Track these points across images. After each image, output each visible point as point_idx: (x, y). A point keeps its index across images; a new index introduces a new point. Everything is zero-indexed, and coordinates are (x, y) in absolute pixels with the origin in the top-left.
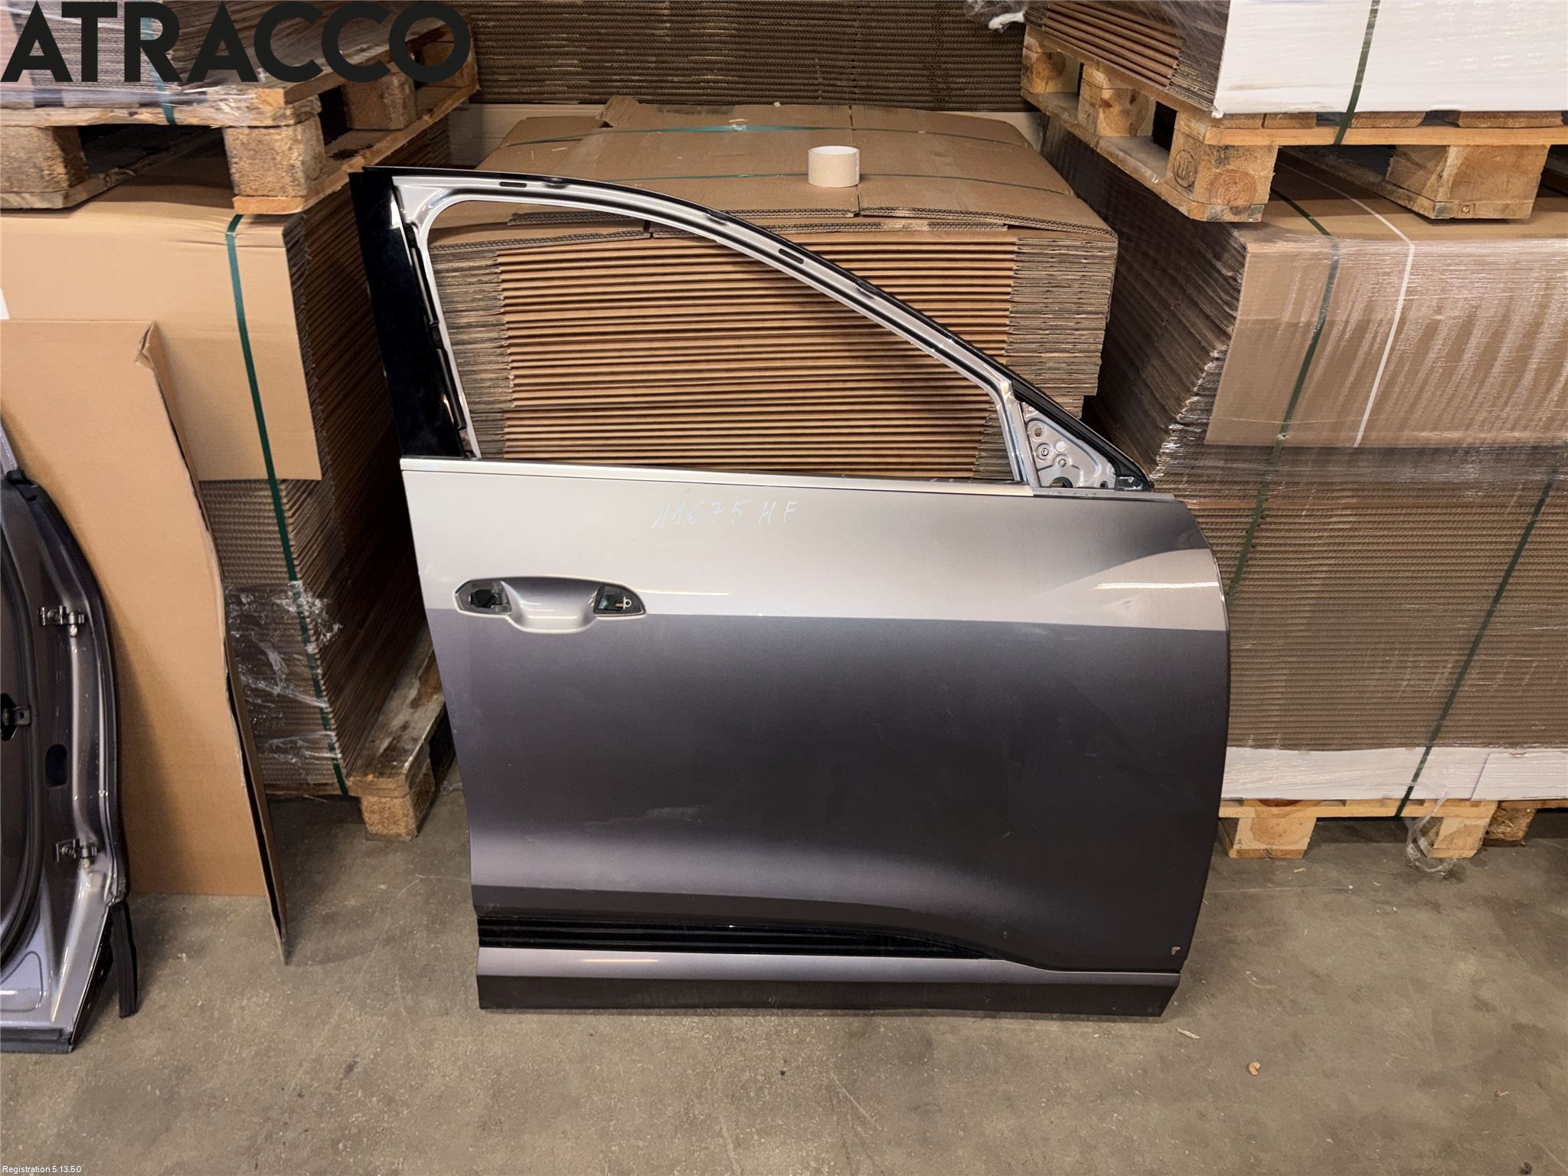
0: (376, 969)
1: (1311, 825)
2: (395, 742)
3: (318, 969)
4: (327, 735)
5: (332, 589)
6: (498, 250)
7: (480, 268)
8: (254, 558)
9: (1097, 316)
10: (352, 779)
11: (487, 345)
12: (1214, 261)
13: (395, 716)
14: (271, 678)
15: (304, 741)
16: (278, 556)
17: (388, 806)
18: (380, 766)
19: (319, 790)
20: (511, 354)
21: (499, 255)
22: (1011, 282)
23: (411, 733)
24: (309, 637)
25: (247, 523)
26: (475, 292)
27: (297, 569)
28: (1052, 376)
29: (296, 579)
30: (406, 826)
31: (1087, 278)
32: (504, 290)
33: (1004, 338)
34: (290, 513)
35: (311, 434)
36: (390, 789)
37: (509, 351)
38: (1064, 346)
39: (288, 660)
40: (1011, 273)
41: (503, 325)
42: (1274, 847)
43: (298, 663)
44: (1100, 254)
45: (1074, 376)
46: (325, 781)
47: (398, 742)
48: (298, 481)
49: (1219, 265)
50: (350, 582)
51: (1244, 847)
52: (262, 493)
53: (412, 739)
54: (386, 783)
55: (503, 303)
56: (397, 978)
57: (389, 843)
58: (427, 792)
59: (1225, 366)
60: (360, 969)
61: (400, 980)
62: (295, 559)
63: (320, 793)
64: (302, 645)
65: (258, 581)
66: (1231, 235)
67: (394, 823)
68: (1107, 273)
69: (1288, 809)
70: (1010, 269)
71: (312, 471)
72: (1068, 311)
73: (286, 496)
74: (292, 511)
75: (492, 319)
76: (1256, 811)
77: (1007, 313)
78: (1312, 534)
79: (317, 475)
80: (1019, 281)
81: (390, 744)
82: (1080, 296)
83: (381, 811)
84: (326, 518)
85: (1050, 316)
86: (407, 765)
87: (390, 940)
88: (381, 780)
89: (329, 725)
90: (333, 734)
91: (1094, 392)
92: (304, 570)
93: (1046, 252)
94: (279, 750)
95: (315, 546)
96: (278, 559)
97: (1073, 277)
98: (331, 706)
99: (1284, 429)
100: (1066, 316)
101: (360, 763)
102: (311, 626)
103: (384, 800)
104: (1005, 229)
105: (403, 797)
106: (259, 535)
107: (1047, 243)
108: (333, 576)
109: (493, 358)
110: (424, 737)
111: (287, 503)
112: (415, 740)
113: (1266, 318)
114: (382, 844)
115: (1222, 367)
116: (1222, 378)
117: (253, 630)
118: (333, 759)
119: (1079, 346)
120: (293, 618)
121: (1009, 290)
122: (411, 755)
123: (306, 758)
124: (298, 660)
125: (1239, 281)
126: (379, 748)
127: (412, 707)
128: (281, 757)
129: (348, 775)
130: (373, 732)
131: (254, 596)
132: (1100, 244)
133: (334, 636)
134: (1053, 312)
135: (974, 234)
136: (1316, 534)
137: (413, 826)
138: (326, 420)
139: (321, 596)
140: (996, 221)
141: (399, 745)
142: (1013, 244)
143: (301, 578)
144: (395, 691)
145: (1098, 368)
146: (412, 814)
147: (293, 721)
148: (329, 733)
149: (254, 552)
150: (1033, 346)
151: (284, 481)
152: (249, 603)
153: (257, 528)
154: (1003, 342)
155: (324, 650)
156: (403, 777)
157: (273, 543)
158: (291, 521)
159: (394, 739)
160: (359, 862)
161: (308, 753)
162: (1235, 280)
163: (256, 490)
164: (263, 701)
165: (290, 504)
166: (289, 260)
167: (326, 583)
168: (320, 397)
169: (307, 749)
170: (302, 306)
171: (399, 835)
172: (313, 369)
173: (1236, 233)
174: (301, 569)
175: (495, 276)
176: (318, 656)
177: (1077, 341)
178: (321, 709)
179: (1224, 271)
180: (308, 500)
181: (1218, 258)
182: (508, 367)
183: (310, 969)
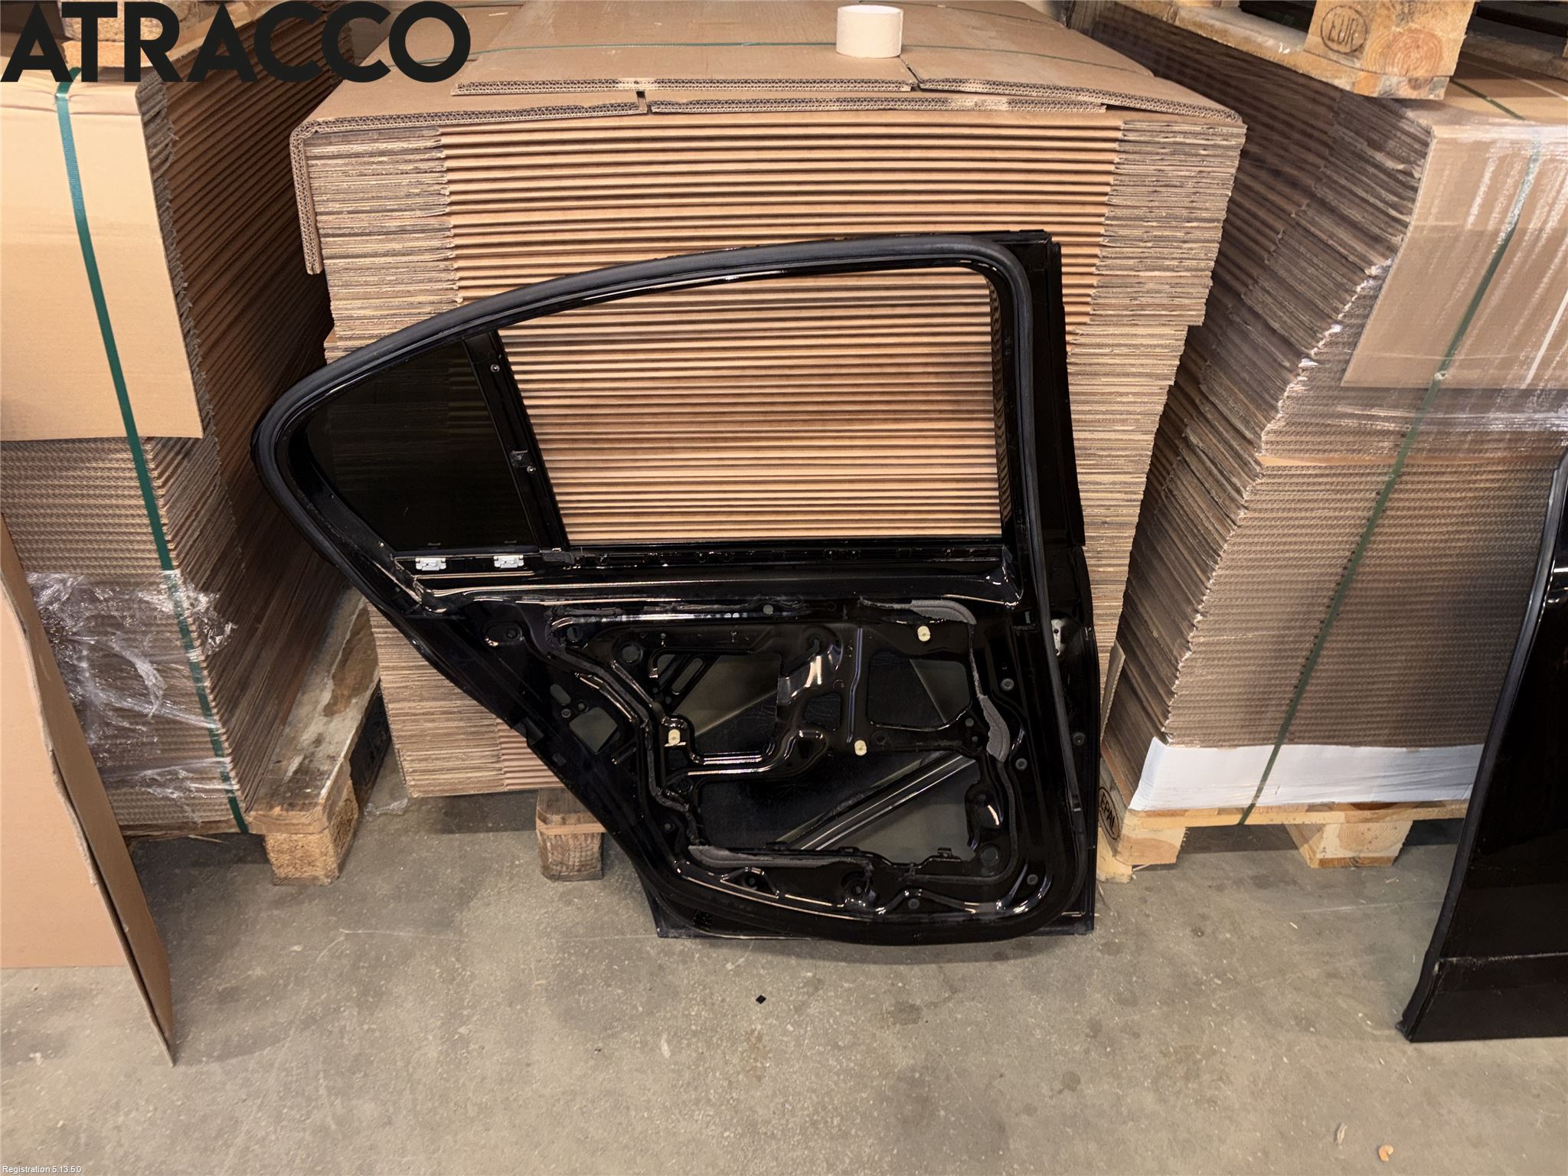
0: (293, 1064)
1: (1405, 828)
2: (307, 761)
3: (215, 1067)
4: (218, 762)
5: (221, 577)
6: (440, 126)
7: (417, 150)
8: (111, 542)
9: (1211, 225)
10: (253, 813)
11: (427, 257)
12: (1370, 152)
13: (306, 727)
14: (144, 694)
15: (188, 771)
16: (145, 538)
17: (300, 844)
18: (289, 794)
19: (211, 828)
20: (458, 269)
21: (443, 134)
22: (1110, 179)
23: (326, 749)
24: (191, 641)
25: (100, 496)
26: (410, 185)
27: (173, 555)
28: (1150, 301)
29: (171, 568)
30: (324, 868)
31: (1204, 175)
32: (450, 182)
33: (1096, 251)
34: (159, 482)
35: (187, 375)
36: (303, 824)
37: (456, 265)
38: (1167, 263)
39: (163, 670)
40: (1111, 168)
41: (449, 229)
42: (1362, 855)
43: (177, 674)
44: (1225, 143)
45: (1177, 301)
46: (217, 819)
47: (311, 761)
48: (170, 439)
49: (1379, 157)
50: (243, 565)
51: (1329, 856)
52: (119, 456)
53: (329, 756)
54: (297, 817)
55: (449, 200)
56: (321, 1075)
57: (301, 890)
58: (350, 821)
59: (1385, 287)
60: (272, 1065)
61: (325, 1078)
62: (169, 541)
63: (211, 832)
64: (182, 651)
65: (118, 571)
66: (1402, 117)
67: (309, 864)
68: (1228, 168)
69: (1382, 812)
70: (1111, 163)
71: (189, 425)
72: (1176, 218)
73: (153, 459)
74: (163, 479)
75: (434, 222)
76: (1346, 815)
77: (1102, 220)
78: (1453, 495)
79: (195, 430)
80: (1120, 178)
81: (301, 764)
82: (1193, 198)
83: (291, 851)
84: (210, 484)
85: (1155, 224)
86: (324, 792)
87: (310, 1021)
88: (290, 813)
89: (222, 750)
90: (228, 760)
91: (1200, 322)
92: (183, 555)
93: (1157, 139)
94: (153, 782)
95: (195, 524)
96: (145, 542)
97: (1187, 174)
98: (224, 726)
99: (1444, 366)
100: (1174, 224)
101: (262, 791)
102: (193, 628)
103: (295, 837)
104: (1103, 110)
105: (321, 832)
106: (118, 512)
107: (1158, 129)
108: (223, 557)
109: (434, 275)
110: (343, 754)
111: (154, 470)
112: (333, 759)
113: (1446, 223)
114: (292, 890)
115: (1380, 288)
116: (1379, 302)
117: (114, 634)
118: (227, 791)
119: (1187, 263)
120: (169, 617)
121: (1107, 189)
122: (328, 778)
123: (191, 791)
124: (177, 670)
125: (1417, 175)
126: (286, 771)
127: (326, 715)
128: (158, 791)
129: (248, 810)
130: (277, 750)
131: (113, 591)
132: (1225, 130)
133: (226, 640)
134: (1158, 219)
135: (1066, 116)
136: (1459, 495)
137: (332, 863)
138: (204, 357)
139: (205, 589)
140: (1092, 100)
141: (311, 766)
142: (1117, 129)
143: (178, 566)
144: (304, 693)
145: (1207, 291)
146: (331, 852)
147: (173, 747)
148: (221, 759)
149: (110, 533)
150: (1131, 262)
151: (149, 439)
152: (106, 600)
153: (114, 502)
154: (1095, 256)
155: (212, 660)
156: (319, 808)
157: (138, 521)
158: (161, 492)
159: (305, 758)
160: (264, 915)
161: (194, 786)
162: (1411, 175)
163: (110, 451)
164: (131, 724)
165: (159, 470)
166: (147, 138)
167: (212, 571)
168: (195, 327)
169: (192, 780)
170: (168, 204)
171: (315, 878)
172: (185, 289)
173: (1410, 114)
174: (178, 556)
175: (437, 163)
176: (205, 665)
177: (1185, 256)
178: (210, 730)
179: (1390, 164)
180: (185, 462)
181: (1378, 147)
182: (455, 287)
183: (205, 1069)
